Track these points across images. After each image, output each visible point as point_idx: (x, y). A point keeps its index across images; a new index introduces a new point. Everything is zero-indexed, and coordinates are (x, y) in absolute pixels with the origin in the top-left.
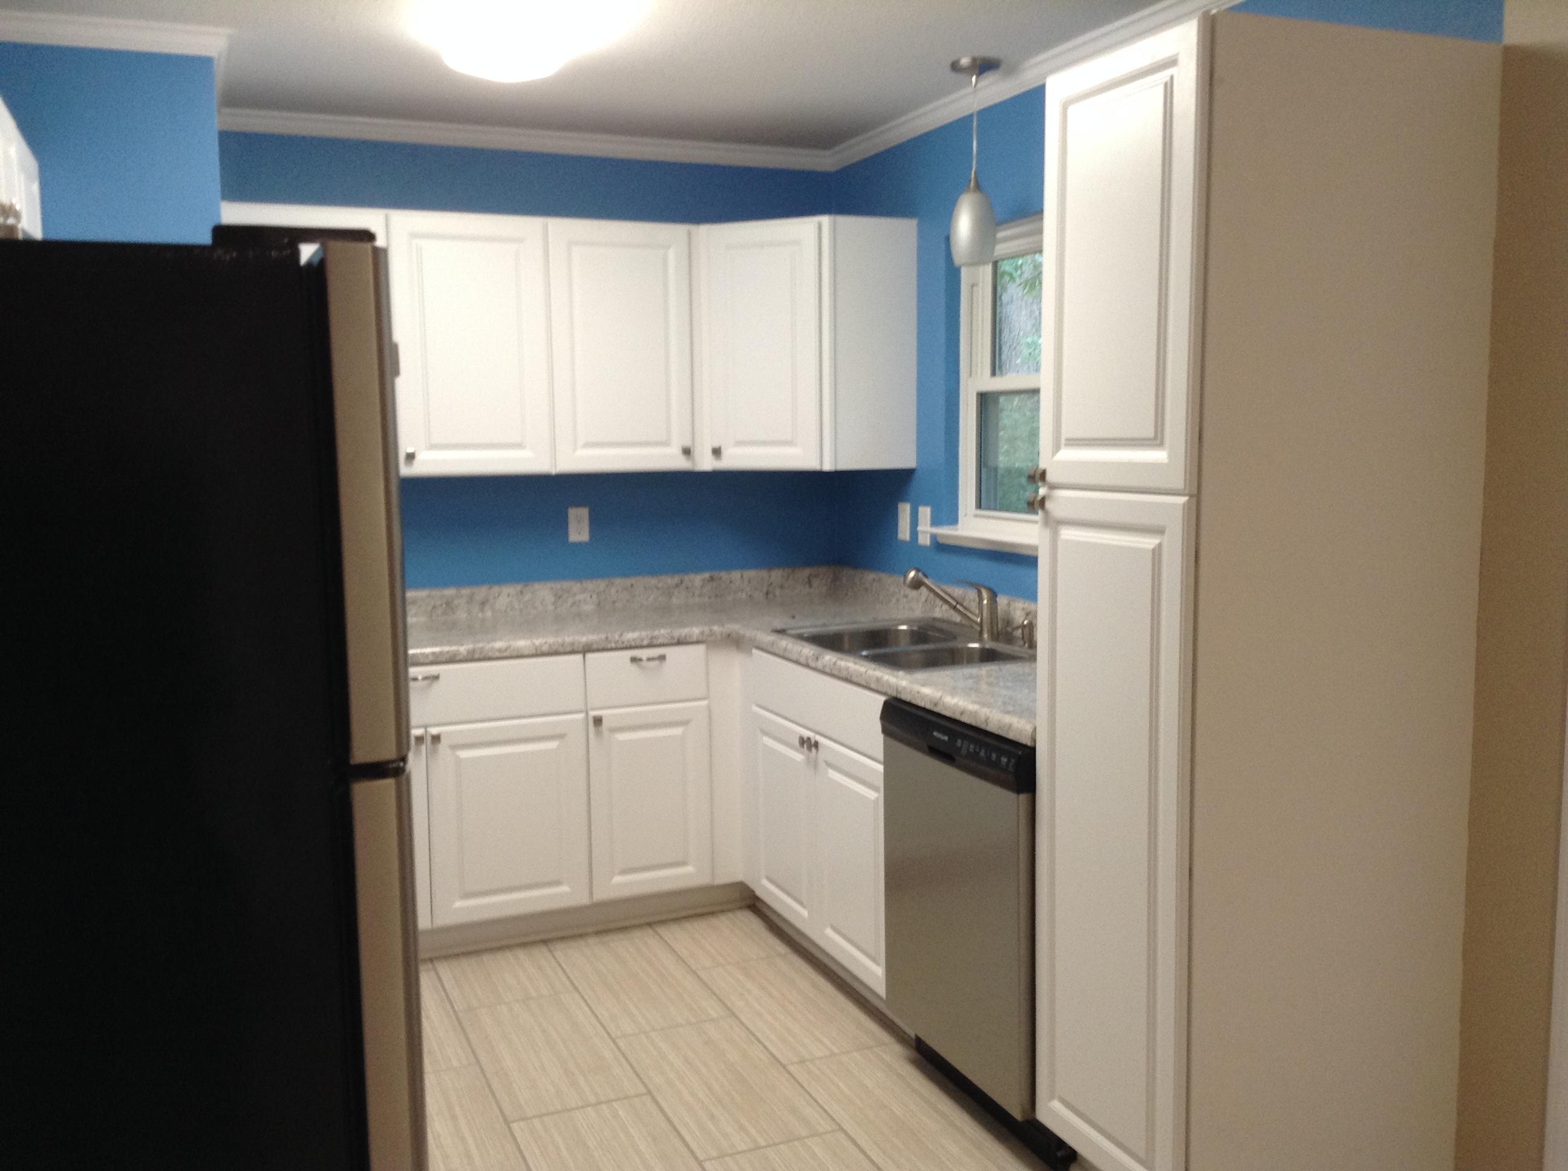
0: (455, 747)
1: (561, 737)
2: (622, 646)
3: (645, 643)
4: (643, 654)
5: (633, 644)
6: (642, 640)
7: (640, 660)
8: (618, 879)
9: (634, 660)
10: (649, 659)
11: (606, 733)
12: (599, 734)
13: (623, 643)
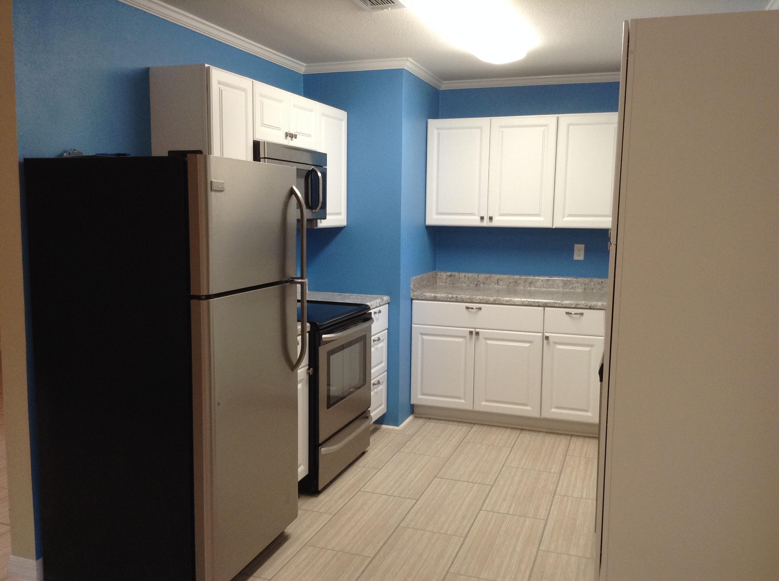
0: (486, 339)
1: (531, 342)
2: (562, 306)
3: (573, 306)
4: (573, 311)
5: (567, 306)
6: (572, 305)
7: (571, 314)
8: (553, 410)
9: (567, 313)
10: (575, 314)
11: (552, 344)
12: (548, 343)
13: (562, 305)
